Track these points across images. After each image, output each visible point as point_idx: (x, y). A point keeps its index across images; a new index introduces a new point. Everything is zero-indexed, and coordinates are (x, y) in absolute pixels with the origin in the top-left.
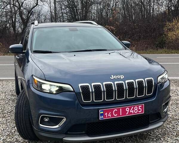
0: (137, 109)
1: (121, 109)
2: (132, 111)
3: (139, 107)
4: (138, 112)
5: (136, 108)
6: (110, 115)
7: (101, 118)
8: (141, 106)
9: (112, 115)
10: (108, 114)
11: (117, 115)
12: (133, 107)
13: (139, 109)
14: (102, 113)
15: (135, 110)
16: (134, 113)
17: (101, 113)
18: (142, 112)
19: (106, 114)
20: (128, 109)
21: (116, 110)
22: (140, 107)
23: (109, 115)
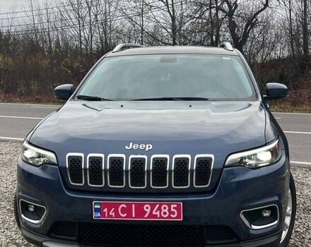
0: (166, 211)
1: (133, 205)
2: (156, 211)
3: (172, 206)
4: (169, 217)
5: (165, 208)
6: (113, 214)
7: (96, 215)
8: (176, 206)
9: (117, 215)
10: (109, 211)
11: (125, 215)
12: (158, 205)
13: (172, 210)
14: (99, 207)
15: (163, 211)
16: (161, 217)
17: (96, 207)
18: (178, 216)
19: (106, 210)
20: (147, 208)
21: (125, 206)
22: (174, 208)
23: (111, 214)
